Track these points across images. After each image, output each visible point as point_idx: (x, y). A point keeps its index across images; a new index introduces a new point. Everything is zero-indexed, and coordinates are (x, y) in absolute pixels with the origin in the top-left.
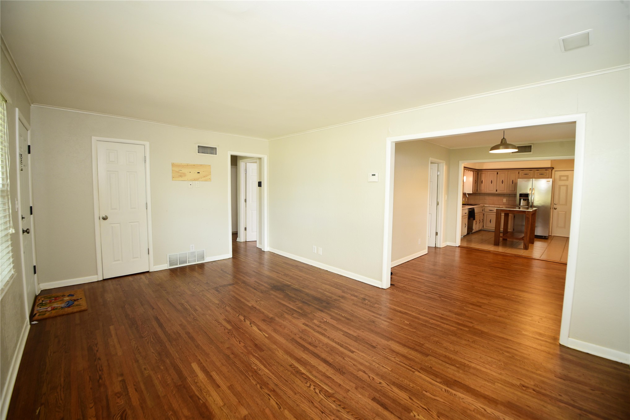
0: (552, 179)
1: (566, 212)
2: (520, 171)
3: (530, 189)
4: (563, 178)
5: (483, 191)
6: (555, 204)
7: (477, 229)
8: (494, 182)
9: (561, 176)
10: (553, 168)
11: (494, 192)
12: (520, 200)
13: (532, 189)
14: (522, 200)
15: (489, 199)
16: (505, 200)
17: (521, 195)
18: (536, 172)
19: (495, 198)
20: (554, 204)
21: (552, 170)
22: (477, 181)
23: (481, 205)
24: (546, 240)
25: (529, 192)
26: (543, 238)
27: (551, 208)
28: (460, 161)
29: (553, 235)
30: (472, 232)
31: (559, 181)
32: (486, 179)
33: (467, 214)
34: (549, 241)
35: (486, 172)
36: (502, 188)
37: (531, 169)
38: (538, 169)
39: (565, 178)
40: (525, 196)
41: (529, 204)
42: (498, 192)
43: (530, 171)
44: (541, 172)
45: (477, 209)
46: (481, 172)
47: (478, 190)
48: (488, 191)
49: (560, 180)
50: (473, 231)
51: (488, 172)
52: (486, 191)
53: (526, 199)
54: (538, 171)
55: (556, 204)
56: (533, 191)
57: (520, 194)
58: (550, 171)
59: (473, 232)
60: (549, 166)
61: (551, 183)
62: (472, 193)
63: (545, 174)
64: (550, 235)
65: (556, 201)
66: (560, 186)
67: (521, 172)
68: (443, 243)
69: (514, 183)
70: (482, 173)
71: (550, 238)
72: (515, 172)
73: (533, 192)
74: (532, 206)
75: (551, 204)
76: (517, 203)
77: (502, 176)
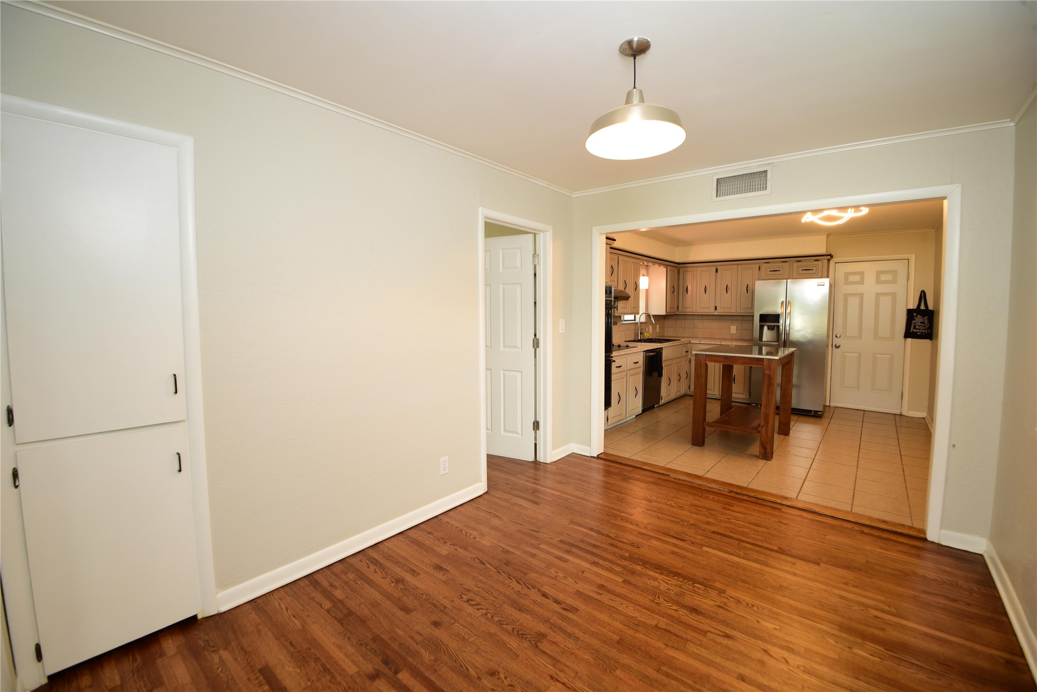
0: (828, 279)
1: (860, 354)
2: (763, 263)
3: (782, 302)
4: (852, 278)
5: (689, 311)
6: (836, 337)
7: (673, 396)
8: (711, 290)
9: (847, 275)
10: (831, 256)
11: (711, 311)
12: (761, 328)
13: (786, 304)
14: (766, 328)
15: (702, 327)
16: (733, 329)
17: (764, 318)
18: (796, 264)
19: (715, 325)
20: (834, 336)
21: (829, 260)
22: (676, 290)
23: (682, 340)
24: (817, 420)
25: (779, 310)
26: (812, 414)
27: (827, 346)
28: (593, 228)
29: (833, 404)
30: (659, 403)
31: (845, 284)
32: (695, 282)
33: (641, 363)
34: (825, 421)
35: (695, 269)
36: (728, 304)
37: (784, 259)
38: (798, 258)
39: (857, 278)
40: (771, 320)
41: (782, 340)
42: (720, 311)
43: (784, 264)
44: (806, 264)
45: (668, 351)
46: (684, 269)
47: (680, 308)
48: (699, 310)
49: (847, 282)
50: (662, 402)
51: (699, 269)
52: (694, 310)
53: (775, 326)
54: (799, 263)
55: (838, 335)
56: (789, 308)
57: (761, 315)
58: (826, 261)
59: (661, 404)
60: (823, 251)
61: (826, 289)
62: (664, 313)
63: (814, 269)
64: (828, 404)
65: (838, 330)
66: (846, 296)
67: (764, 266)
68: (554, 448)
69: (750, 292)
70: (687, 271)
71: (826, 415)
72: (752, 266)
73: (788, 311)
74: (786, 343)
75: (828, 336)
76: (754, 336)
77: (727, 276)
